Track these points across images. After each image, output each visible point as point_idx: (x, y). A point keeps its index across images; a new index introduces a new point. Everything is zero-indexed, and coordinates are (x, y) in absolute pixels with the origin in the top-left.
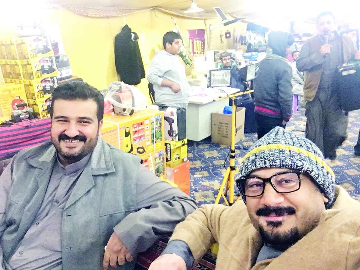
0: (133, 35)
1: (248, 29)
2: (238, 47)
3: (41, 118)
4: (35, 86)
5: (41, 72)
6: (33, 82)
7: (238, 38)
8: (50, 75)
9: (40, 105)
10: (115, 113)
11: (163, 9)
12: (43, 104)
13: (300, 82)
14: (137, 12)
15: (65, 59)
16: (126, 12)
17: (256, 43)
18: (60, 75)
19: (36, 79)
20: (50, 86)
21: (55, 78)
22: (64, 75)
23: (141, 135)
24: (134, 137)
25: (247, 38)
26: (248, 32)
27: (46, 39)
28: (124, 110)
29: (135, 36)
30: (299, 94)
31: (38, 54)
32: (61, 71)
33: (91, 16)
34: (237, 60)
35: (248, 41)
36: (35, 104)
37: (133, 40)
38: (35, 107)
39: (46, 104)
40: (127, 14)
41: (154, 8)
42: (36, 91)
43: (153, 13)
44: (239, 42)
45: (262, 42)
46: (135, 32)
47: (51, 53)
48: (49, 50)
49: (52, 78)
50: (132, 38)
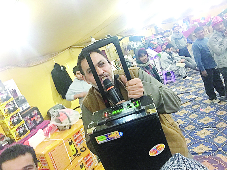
0: (62, 68)
1: (130, 41)
2: (128, 53)
3: (16, 141)
4: (7, 123)
5: (8, 112)
6: (5, 121)
7: (126, 48)
8: (15, 112)
9: (13, 134)
10: (59, 130)
11: (76, 47)
12: (15, 132)
13: (172, 63)
14: (60, 53)
15: (23, 98)
16: (54, 56)
17: (138, 47)
18: (22, 109)
19: (6, 119)
20: (17, 119)
21: (19, 113)
22: (25, 108)
23: (80, 140)
24: (76, 143)
25: (132, 46)
26: (131, 42)
27: (6, 91)
28: (65, 127)
29: (63, 67)
30: (173, 70)
31: (3, 102)
32: (22, 107)
33: (32, 65)
34: (130, 61)
35: (133, 47)
36: (10, 134)
37: (63, 71)
38: (10, 135)
39: (17, 132)
40: (54, 57)
41: (70, 47)
42: (8, 126)
43: (70, 50)
44: (128, 50)
45: (141, 45)
46: (63, 65)
47: (12, 99)
48: (10, 97)
49: (16, 114)
50: (62, 70)
